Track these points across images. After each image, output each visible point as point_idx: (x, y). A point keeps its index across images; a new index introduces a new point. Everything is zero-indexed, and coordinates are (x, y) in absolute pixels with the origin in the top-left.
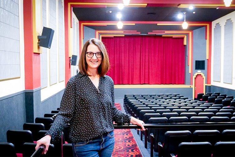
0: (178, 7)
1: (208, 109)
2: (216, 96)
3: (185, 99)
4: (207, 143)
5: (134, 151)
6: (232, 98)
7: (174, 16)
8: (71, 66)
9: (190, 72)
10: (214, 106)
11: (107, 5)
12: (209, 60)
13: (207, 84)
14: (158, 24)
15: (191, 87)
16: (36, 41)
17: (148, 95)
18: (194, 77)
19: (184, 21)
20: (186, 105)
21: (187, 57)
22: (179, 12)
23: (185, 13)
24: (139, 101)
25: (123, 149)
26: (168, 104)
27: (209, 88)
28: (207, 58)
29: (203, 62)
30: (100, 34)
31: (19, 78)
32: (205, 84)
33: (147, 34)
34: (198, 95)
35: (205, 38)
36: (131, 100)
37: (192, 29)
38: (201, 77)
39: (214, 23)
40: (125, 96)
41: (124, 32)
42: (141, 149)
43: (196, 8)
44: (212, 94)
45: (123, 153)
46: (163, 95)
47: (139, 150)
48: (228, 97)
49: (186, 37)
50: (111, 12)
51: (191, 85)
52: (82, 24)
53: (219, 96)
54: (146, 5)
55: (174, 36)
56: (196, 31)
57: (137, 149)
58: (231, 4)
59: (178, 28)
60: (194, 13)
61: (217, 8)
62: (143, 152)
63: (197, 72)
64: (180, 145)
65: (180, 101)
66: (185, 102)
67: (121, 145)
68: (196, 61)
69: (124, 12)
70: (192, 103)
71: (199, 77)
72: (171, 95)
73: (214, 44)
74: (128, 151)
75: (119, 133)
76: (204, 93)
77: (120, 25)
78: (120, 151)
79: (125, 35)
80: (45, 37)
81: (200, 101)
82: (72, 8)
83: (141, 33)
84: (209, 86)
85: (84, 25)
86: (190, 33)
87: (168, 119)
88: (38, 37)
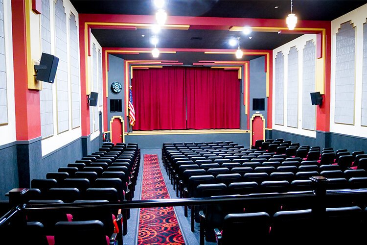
0: (230, 30)
1: (268, 161)
2: (279, 143)
3: (239, 148)
4: (263, 213)
5: (170, 221)
6: (298, 145)
7: (226, 42)
8: (90, 107)
9: (246, 113)
10: (275, 157)
11: (137, 26)
12: (270, 98)
13: (268, 128)
14: (205, 53)
15: (249, 132)
16: (31, 73)
17: (192, 144)
18: (252, 119)
19: (238, 49)
20: (240, 157)
21: (242, 94)
22: (231, 37)
23: (239, 38)
24: (180, 152)
25: (155, 218)
26: (217, 155)
27: (270, 133)
28: (268, 95)
29: (263, 100)
30: (130, 64)
31: (7, 124)
32: (264, 129)
33: (192, 64)
34: (256, 142)
35: (264, 70)
36: (169, 151)
37: (248, 58)
38: (260, 119)
39: (275, 52)
40: (164, 144)
41: (162, 62)
42: (179, 218)
43: (252, 32)
44: (273, 141)
45: (154, 225)
46: (212, 143)
47: (176, 220)
48: (293, 145)
49: (241, 68)
50: (143, 36)
51: (247, 129)
52: (106, 51)
53: (282, 142)
54: (189, 26)
55: (226, 68)
56: (254, 62)
57: (173, 218)
58: (295, 26)
59: (231, 58)
60: (250, 38)
61: (279, 33)
62: (181, 222)
63: (255, 113)
64: (226, 218)
65: (233, 150)
66: (240, 152)
67: (152, 213)
68: (254, 100)
69: (160, 36)
70: (247, 154)
71: (257, 120)
72: (222, 143)
73: (276, 79)
74: (161, 222)
75: (153, 195)
76: (264, 140)
77: (156, 53)
78: (150, 222)
79: (163, 67)
80: (45, 67)
81: (259, 150)
82: (90, 30)
83: (184, 64)
84: (270, 130)
85: (109, 53)
86: (247, 64)
87: (215, 177)
88: (35, 66)
